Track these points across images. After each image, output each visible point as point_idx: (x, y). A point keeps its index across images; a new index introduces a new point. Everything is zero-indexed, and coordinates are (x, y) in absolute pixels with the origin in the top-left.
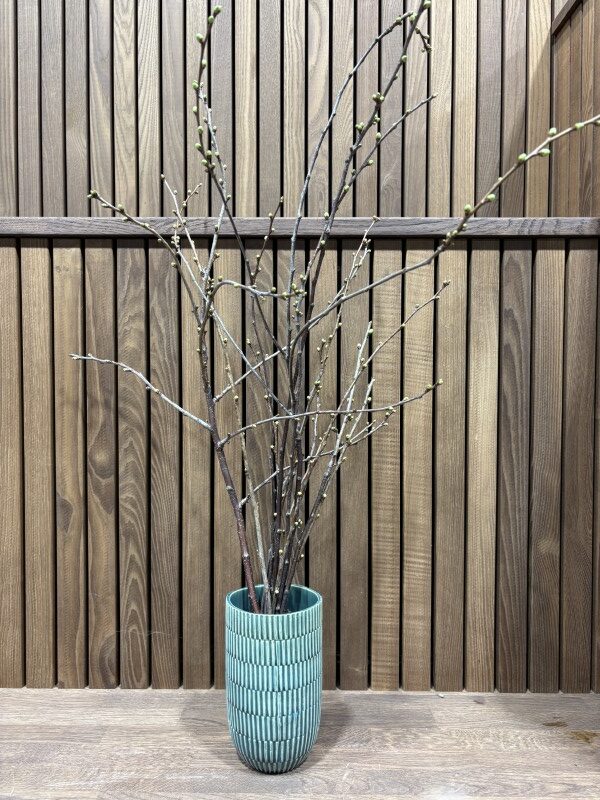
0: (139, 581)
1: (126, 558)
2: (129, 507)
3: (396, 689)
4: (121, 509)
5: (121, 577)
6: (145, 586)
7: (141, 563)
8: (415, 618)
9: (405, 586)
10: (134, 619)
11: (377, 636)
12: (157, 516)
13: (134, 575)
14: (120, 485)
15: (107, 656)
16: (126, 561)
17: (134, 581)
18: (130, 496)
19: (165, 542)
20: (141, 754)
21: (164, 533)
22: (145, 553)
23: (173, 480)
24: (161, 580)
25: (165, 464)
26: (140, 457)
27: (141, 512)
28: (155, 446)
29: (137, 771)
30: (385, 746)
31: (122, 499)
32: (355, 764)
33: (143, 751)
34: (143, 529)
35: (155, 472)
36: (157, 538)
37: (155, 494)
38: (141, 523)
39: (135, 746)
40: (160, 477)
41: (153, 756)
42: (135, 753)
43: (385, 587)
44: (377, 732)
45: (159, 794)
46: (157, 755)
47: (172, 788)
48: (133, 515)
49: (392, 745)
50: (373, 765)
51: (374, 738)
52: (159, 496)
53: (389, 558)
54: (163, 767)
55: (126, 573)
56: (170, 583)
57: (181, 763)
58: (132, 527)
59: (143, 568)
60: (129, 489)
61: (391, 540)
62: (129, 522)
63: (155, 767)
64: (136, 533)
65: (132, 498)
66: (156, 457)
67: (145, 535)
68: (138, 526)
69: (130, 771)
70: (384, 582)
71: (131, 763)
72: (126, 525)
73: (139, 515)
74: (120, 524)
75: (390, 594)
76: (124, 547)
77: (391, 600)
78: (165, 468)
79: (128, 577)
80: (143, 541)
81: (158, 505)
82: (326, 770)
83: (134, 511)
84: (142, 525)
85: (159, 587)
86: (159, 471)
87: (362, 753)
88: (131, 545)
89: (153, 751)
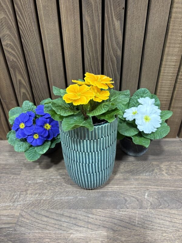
0: (27, 93)
1: (17, 81)
2: (10, 50)
4: (5, 52)
5: (16, 91)
6: (31, 96)
7: (25, 82)
8: (177, 108)
9: (176, 92)
13: (23, 90)
16: (17, 83)
17: (24, 93)
18: (9, 42)
19: (37, 72)
20: (41, 182)
21: (36, 66)
22: (27, 78)
23: (34, 30)
24: (39, 92)
25: (26, 19)
26: (8, 14)
27: (18, 53)
28: (17, 5)
29: (40, 194)
30: (162, 174)
31: (5, 45)
32: (150, 186)
33: (41, 180)
34: (22, 64)
35: (21, 25)
36: (32, 69)
37: (24, 41)
38: (20, 60)
39: (37, 177)
40: (25, 28)
41: (47, 183)
42: (38, 181)
43: (164, 93)
44: (156, 165)
45: (51, 210)
46: (49, 183)
47: (58, 206)
48: (14, 55)
49: (166, 173)
50: (159, 187)
51: (155, 169)
52: (27, 42)
53: (170, 77)
54: (53, 191)
55: (19, 89)
56: (44, 94)
57: (61, 188)
58: (15, 63)
59: (27, 86)
60: (7, 38)
61: (174, 67)
62: (13, 60)
63: (48, 191)
64: (19, 67)
65: (10, 44)
66: (19, 13)
67: (24, 68)
68: (19, 62)
69: (36, 194)
70: (164, 90)
71: (36, 189)
72: (11, 61)
73: (18, 55)
74: (7, 61)
75: (166, 96)
76: (14, 75)
77: (166, 99)
78: (27, 22)
79: (20, 91)
80: (24, 71)
81: (28, 48)
82: (136, 191)
83: (14, 53)
84: (21, 62)
85: (38, 96)
86: (24, 24)
87: (152, 179)
88: (17, 74)
89: (47, 180)
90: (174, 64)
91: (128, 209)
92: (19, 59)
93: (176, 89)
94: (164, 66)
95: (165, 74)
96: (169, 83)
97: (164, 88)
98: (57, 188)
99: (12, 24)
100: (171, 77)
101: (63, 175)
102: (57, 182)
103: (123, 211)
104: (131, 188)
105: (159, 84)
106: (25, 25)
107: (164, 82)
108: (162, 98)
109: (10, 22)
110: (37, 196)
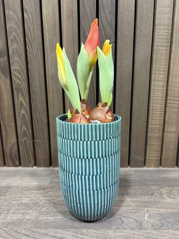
0: (26, 115)
1: (18, 102)
2: (17, 74)
3: (158, 167)
4: (12, 76)
5: (16, 113)
6: (29, 117)
7: (26, 104)
8: (171, 132)
9: (167, 116)
10: (25, 134)
11: (150, 141)
12: (32, 79)
13: (23, 112)
14: (11, 62)
15: (13, 152)
16: (18, 104)
17: (23, 115)
18: (17, 68)
19: (38, 94)
20: (26, 202)
21: (37, 89)
22: (28, 100)
23: (40, 58)
24: (37, 114)
25: (35, 49)
26: (20, 45)
27: (24, 77)
28: (28, 38)
29: (23, 213)
30: (163, 197)
31: (13, 70)
32: (150, 209)
33: (28, 200)
34: (25, 86)
35: (29, 54)
36: (33, 91)
37: (30, 67)
38: (25, 83)
39: (24, 198)
40: (33, 57)
41: (33, 204)
42: (23, 202)
43: (156, 117)
44: (156, 189)
45: (34, 230)
46: (36, 203)
47: (42, 226)
48: (20, 79)
49: (167, 197)
50: (160, 210)
51: (155, 192)
52: (33, 68)
53: (159, 101)
54: (38, 211)
55: (19, 111)
56: (42, 116)
57: (49, 208)
58: (20, 85)
59: (27, 108)
60: (16, 64)
61: (161, 91)
62: (18, 83)
63: (34, 211)
64: (22, 89)
65: (18, 69)
66: (29, 44)
67: (27, 90)
68: (23, 85)
69: (19, 214)
70: (156, 114)
71: (20, 208)
72: (16, 84)
73: (23, 79)
74: (13, 84)
75: (158, 120)
76: (16, 96)
77: (159, 123)
78: (35, 52)
79: (20, 113)
80: (26, 93)
81: (33, 73)
82: (134, 213)
83: (20, 77)
84: (25, 84)
85: (36, 117)
86: (31, 53)
87: (152, 202)
88: (20, 96)
89: (34, 201)
90: (161, 89)
91: (125, 229)
92: (23, 82)
93: (167, 113)
94: (153, 91)
95: (155, 98)
96: (159, 107)
97: (155, 111)
98: (44, 208)
99: (22, 52)
100: (161, 101)
101: (53, 196)
102: (45, 203)
103: (119, 232)
104: (128, 209)
105: (151, 107)
106: (33, 54)
107: (155, 105)
108: (155, 122)
109: (20, 51)
110: (20, 215)
